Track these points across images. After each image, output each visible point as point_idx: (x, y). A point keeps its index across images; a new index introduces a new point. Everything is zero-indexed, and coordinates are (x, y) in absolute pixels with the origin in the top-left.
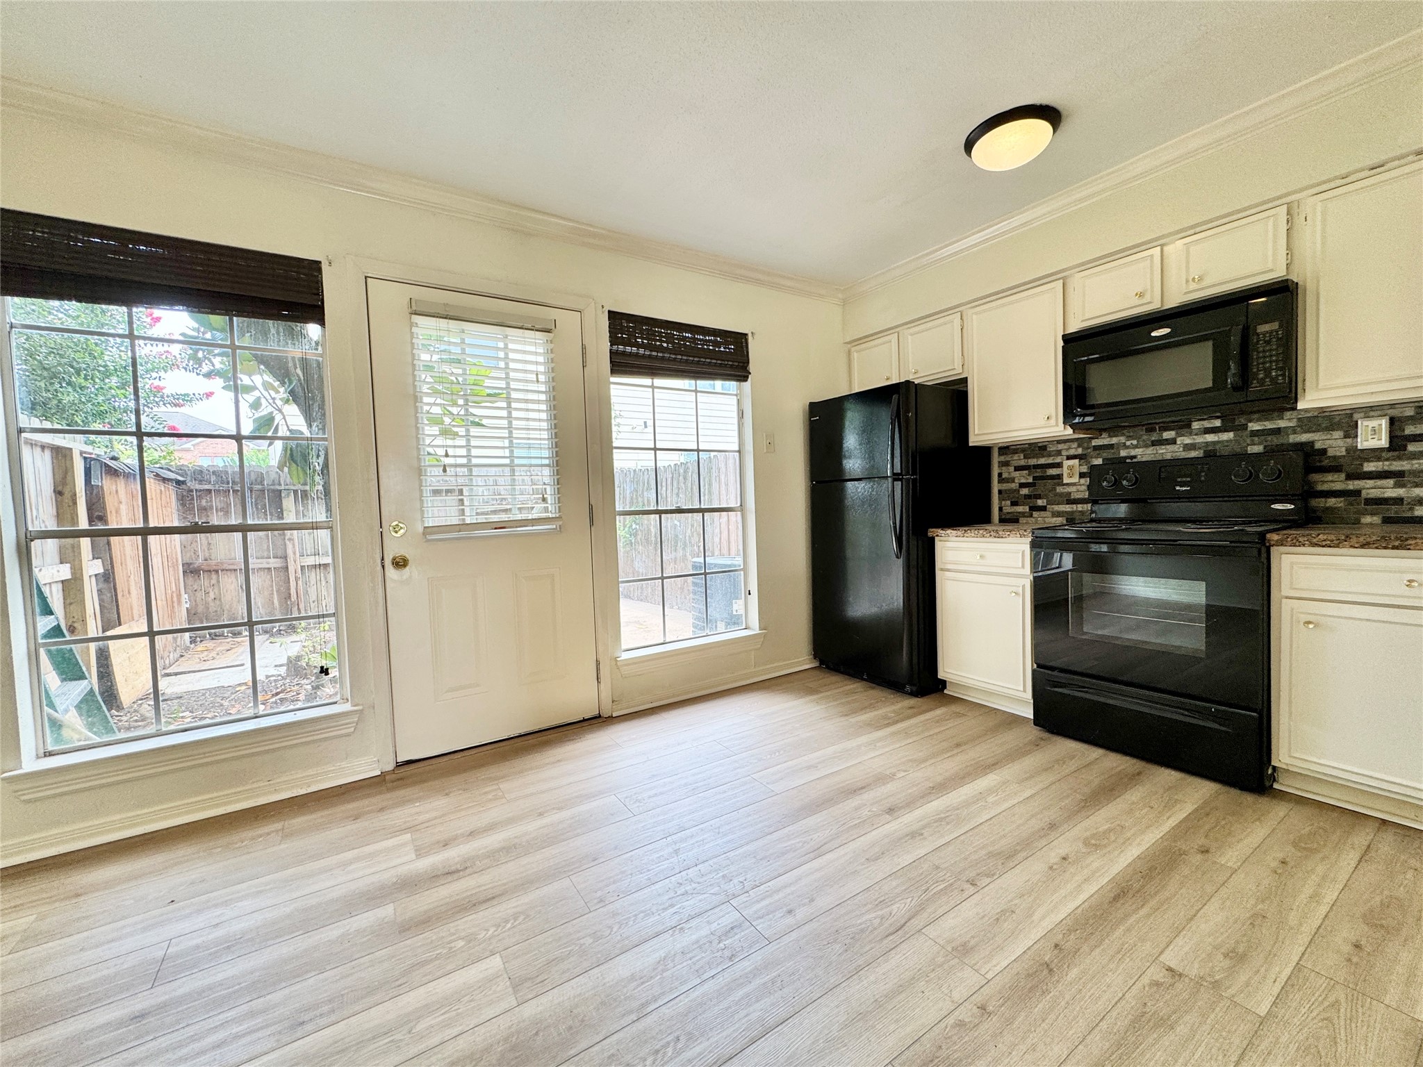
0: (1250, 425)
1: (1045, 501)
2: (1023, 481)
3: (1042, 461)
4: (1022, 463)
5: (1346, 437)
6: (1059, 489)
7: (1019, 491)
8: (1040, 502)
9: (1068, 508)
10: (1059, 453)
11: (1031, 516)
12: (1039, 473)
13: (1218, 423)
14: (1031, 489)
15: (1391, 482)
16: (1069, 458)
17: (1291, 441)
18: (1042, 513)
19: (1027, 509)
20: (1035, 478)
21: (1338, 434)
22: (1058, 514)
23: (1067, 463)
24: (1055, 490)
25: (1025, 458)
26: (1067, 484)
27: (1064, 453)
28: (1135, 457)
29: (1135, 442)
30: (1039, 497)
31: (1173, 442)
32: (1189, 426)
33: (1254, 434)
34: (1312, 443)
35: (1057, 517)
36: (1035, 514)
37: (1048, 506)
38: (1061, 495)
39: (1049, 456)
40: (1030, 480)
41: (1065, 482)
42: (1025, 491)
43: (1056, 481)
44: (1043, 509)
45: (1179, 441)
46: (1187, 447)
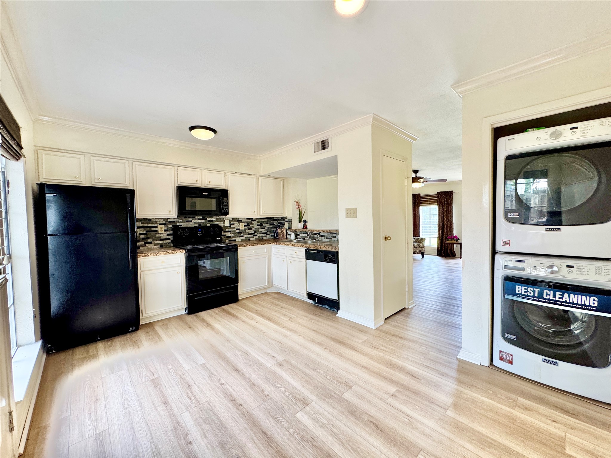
0: (208, 219)
1: (151, 240)
2: (141, 232)
3: (150, 225)
4: (141, 225)
5: (223, 223)
6: (157, 236)
7: (139, 236)
8: (149, 241)
9: (160, 242)
10: (156, 222)
11: (145, 246)
12: (148, 229)
13: (201, 217)
14: (145, 235)
15: (229, 233)
16: (160, 224)
17: (215, 223)
18: (151, 245)
19: (143, 243)
20: (146, 231)
21: (222, 223)
22: (155, 245)
23: (160, 226)
24: (155, 236)
25: (142, 223)
26: (160, 234)
27: (158, 223)
28: (181, 225)
29: (181, 221)
30: (149, 238)
31: (191, 221)
32: (195, 218)
33: (209, 221)
34: (218, 224)
35: (157, 245)
36: (147, 245)
37: (153, 242)
38: (158, 237)
39: (153, 223)
40: (145, 232)
41: (159, 233)
42: (142, 236)
43: (155, 233)
44: (151, 243)
45: (193, 221)
46: (195, 223)
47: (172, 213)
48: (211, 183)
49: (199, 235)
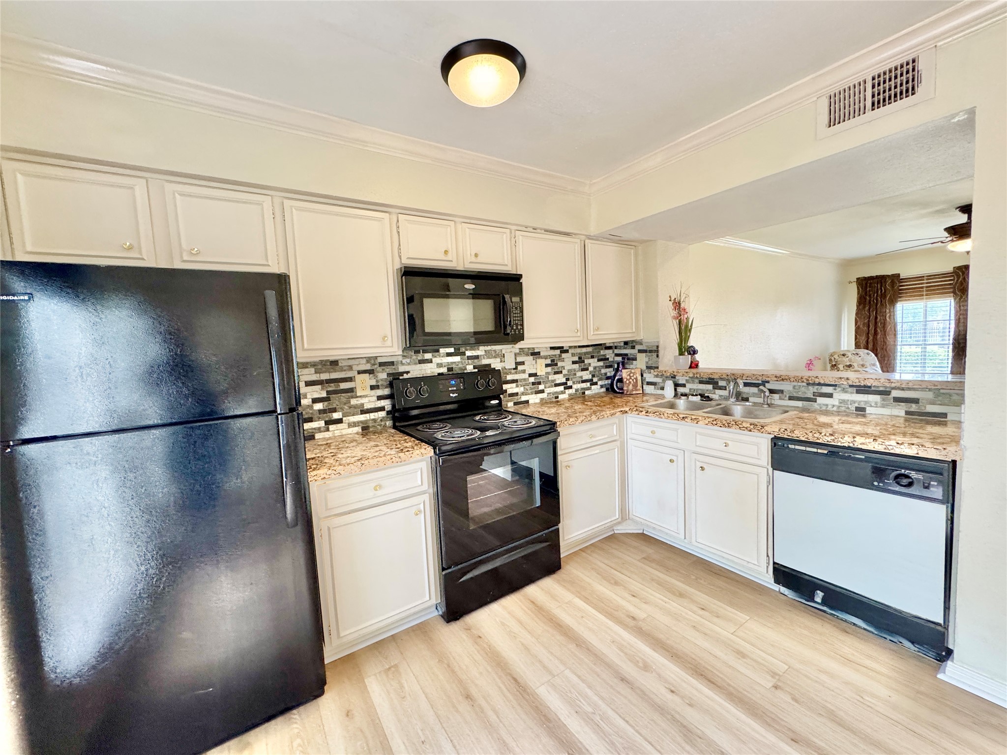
0: (467, 352)
1: (341, 413)
2: (316, 396)
3: (334, 376)
4: (315, 377)
5: (501, 362)
6: (354, 402)
7: (312, 406)
8: (336, 416)
9: (362, 418)
10: (350, 368)
11: (328, 430)
12: (332, 387)
13: (452, 350)
14: (326, 403)
15: (514, 385)
16: (359, 372)
17: (483, 363)
18: (339, 426)
19: (322, 424)
20: (328, 392)
21: (498, 360)
22: (351, 425)
23: (360, 378)
24: (350, 402)
25: (316, 373)
26: (360, 397)
27: (355, 368)
28: (408, 372)
29: (408, 360)
30: (334, 410)
31: (430, 361)
32: (438, 351)
33: (469, 358)
34: (489, 365)
35: (353, 427)
36: (332, 427)
37: (344, 419)
38: (355, 407)
39: (342, 370)
40: (324, 394)
41: (358, 394)
42: (319, 406)
43: (349, 394)
44: (339, 421)
45: (434, 360)
46: (440, 365)
47: (389, 343)
48: (479, 259)
49: (451, 395)
